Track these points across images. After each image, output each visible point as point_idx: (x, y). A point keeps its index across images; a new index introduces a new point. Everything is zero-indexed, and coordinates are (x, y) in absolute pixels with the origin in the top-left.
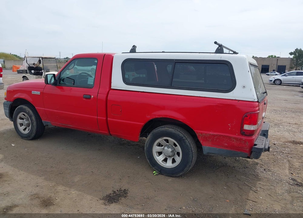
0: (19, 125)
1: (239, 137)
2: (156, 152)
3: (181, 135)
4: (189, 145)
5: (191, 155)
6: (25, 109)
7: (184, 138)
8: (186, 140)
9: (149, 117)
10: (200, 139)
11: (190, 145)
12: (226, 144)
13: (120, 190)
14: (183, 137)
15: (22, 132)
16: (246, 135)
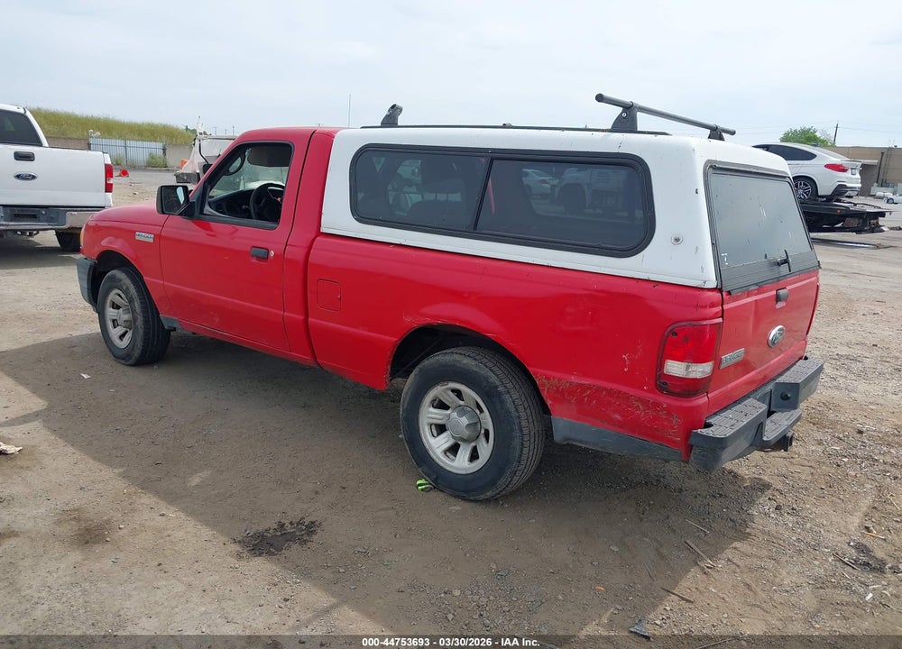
0: (110, 324)
1: (651, 397)
2: (431, 425)
3: (493, 379)
4: (514, 410)
5: (517, 442)
6: (120, 280)
7: (500, 389)
8: (507, 396)
9: (412, 321)
10: (544, 394)
11: (517, 411)
12: (618, 417)
13: (298, 523)
14: (497, 387)
15: (115, 343)
16: (670, 393)
